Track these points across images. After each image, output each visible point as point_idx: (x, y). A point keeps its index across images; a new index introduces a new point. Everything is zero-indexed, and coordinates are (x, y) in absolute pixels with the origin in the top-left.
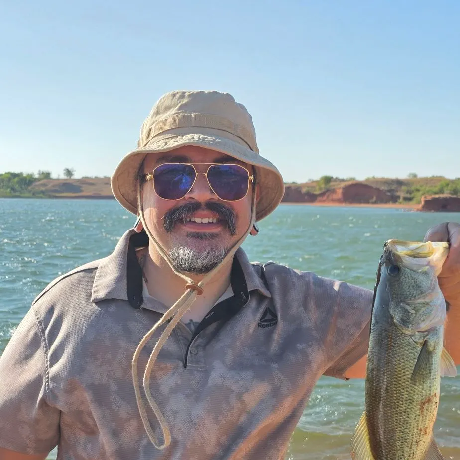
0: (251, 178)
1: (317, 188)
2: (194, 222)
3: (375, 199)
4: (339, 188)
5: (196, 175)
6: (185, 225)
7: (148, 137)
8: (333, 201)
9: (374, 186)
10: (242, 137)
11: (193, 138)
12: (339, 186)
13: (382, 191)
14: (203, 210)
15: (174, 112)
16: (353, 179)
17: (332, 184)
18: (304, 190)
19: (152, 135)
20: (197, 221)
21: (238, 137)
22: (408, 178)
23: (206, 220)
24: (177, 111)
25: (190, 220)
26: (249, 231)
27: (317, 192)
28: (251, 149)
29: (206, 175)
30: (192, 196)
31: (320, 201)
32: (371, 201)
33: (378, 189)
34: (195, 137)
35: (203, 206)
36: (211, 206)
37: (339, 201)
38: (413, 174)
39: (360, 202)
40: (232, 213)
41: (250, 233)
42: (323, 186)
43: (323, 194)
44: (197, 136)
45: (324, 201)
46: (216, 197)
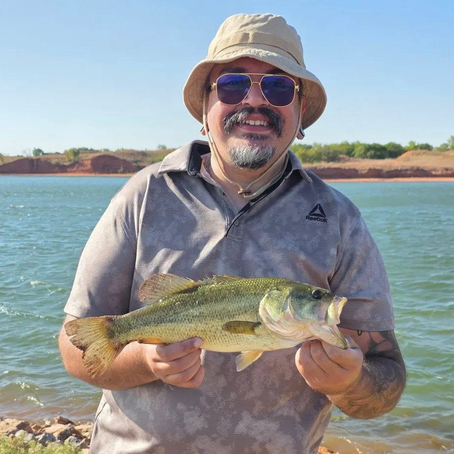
0: (297, 87)
1: (67, 159)
2: (249, 124)
3: (122, 169)
4: (88, 160)
5: (252, 84)
6: (241, 127)
7: (215, 51)
8: (84, 171)
9: (121, 157)
10: (290, 52)
11: (250, 51)
12: (88, 158)
13: (129, 162)
14: (256, 113)
15: (235, 31)
16: (107, 150)
17: (80, 155)
18: (54, 162)
19: (218, 51)
20: (250, 124)
21: (288, 53)
22: (158, 149)
23: (258, 123)
24: (238, 31)
25: (245, 123)
26: (296, 135)
27: (67, 164)
28: (299, 64)
29: (260, 84)
30: (247, 101)
31: (71, 172)
32: (119, 171)
33: (125, 161)
34: (251, 51)
35: (256, 110)
36: (263, 110)
37: (89, 171)
38: (162, 146)
39: (109, 172)
40: (280, 118)
41: (297, 137)
42: (72, 158)
43: (72, 166)
44: (254, 50)
45: (75, 172)
46: (267, 103)
